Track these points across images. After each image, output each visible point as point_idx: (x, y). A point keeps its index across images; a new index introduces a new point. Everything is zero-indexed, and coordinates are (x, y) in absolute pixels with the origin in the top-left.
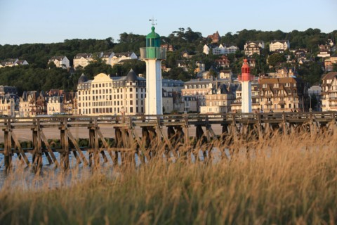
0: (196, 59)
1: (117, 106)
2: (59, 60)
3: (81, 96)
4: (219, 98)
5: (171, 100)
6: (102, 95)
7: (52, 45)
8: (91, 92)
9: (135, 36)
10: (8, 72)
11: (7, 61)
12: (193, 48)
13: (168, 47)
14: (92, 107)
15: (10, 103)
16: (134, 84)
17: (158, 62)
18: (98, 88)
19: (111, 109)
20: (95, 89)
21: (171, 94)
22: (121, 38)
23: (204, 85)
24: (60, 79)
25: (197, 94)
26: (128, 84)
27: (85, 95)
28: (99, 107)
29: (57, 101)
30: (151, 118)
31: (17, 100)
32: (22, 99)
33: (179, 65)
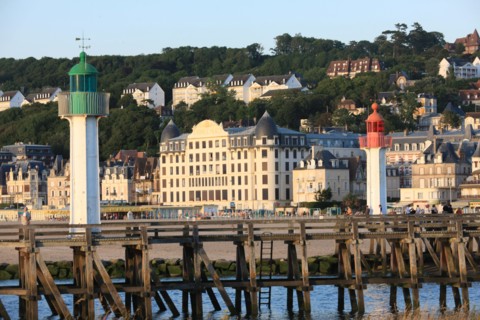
0: (419, 89)
1: (236, 187)
2: (144, 91)
3: (168, 165)
4: (439, 171)
5: (345, 174)
6: (208, 163)
7: (140, 58)
8: (187, 158)
9: (306, 40)
10: (35, 115)
11: (40, 92)
12: (421, 66)
13: (370, 65)
14: (187, 189)
15: (29, 179)
16: (270, 142)
17: (91, 123)
18: (201, 151)
19: (225, 192)
20: (194, 151)
21: (346, 162)
22: (278, 44)
23: (414, 145)
24: (140, 130)
25: (402, 162)
26: (259, 142)
27: (174, 165)
28: (201, 189)
29: (121, 176)
31: (44, 172)
32: (52, 172)
33: (384, 101)
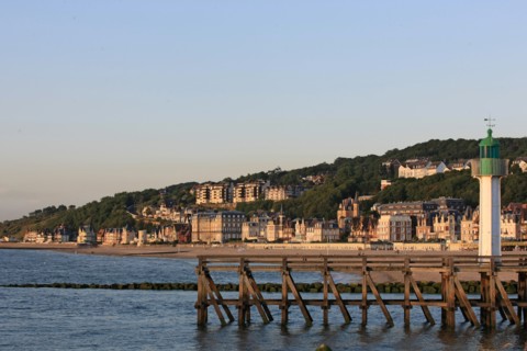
10: (453, 178)
15: (448, 222)
17: (495, 180)
24: (524, 189)
29: (511, 221)
30: (485, 260)
31: (459, 218)
32: (464, 217)
